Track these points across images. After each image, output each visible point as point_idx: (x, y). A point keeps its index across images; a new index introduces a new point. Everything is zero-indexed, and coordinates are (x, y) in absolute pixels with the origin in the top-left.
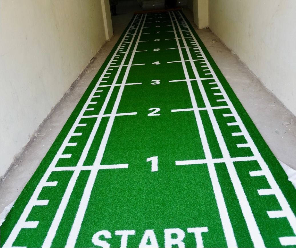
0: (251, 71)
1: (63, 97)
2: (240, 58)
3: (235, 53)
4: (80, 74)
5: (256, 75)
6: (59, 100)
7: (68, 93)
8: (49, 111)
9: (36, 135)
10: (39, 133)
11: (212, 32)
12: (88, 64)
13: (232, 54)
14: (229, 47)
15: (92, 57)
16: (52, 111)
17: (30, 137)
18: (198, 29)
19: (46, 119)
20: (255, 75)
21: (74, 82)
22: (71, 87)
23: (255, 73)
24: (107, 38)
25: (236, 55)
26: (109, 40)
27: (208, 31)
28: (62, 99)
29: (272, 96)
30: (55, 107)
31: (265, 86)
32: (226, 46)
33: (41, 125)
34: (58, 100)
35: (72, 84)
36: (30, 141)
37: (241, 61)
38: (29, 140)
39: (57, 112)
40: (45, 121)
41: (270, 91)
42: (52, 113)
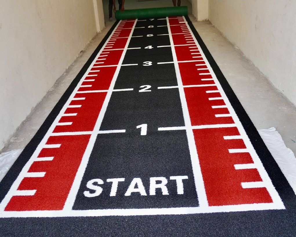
0: (257, 68)
1: (46, 95)
2: (244, 53)
3: (238, 48)
4: (66, 69)
5: (263, 72)
6: (41, 99)
7: (52, 90)
8: (29, 112)
9: (12, 141)
10: (15, 138)
11: (212, 25)
12: (75, 58)
13: (235, 48)
14: (231, 41)
15: (81, 51)
16: (32, 112)
17: (4, 143)
18: (196, 21)
19: (25, 121)
20: (261, 73)
21: (59, 78)
22: (56, 83)
23: (261, 70)
24: (99, 30)
25: (239, 50)
26: (100, 32)
27: (208, 24)
28: (45, 97)
29: (282, 97)
30: (36, 107)
31: (273, 86)
32: (228, 39)
33: (18, 128)
34: (39, 99)
35: (57, 81)
36: (5, 147)
37: (245, 56)
38: (3, 147)
39: (38, 113)
40: (23, 124)
41: (280, 91)
42: (32, 114)
